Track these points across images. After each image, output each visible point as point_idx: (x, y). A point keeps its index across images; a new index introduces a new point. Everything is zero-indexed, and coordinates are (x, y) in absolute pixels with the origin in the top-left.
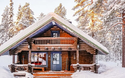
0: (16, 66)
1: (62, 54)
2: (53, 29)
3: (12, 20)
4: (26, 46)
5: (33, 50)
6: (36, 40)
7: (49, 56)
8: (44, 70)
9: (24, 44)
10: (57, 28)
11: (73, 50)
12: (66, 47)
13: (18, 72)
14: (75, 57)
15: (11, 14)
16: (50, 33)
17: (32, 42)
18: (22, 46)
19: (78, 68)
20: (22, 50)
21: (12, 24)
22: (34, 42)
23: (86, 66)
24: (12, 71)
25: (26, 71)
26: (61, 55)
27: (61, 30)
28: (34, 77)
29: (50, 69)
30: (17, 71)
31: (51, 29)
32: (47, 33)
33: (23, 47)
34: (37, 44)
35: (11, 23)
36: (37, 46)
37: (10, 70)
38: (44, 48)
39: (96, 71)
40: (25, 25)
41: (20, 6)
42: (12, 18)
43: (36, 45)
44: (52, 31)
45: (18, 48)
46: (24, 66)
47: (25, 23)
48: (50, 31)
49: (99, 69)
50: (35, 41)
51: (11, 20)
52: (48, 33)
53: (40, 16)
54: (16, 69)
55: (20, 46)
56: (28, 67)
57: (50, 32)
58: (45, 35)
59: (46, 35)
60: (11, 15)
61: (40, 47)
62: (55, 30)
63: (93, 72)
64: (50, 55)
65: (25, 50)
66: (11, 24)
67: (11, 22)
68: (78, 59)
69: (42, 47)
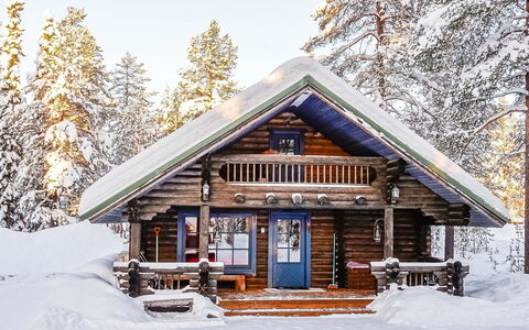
0: (147, 270)
1: (313, 221)
2: (281, 121)
3: (15, 79)
4: (190, 187)
5: (217, 204)
6: (232, 166)
7: (263, 230)
8: (243, 287)
9: (183, 181)
10: (293, 118)
11: (371, 205)
12: (346, 196)
13: (153, 293)
14: (378, 235)
15: (15, 51)
16: (267, 140)
17: (214, 170)
18: (173, 188)
19: (393, 276)
20: (173, 202)
21: (16, 95)
22: (223, 173)
23: (421, 268)
24: (130, 290)
25: (187, 291)
26: (309, 224)
27: (309, 128)
28: (226, 314)
29: (266, 283)
30: (149, 288)
31: (272, 124)
32: (253, 139)
33: (176, 190)
34: (231, 180)
35: (12, 88)
36: (233, 187)
37: (121, 286)
38: (260, 196)
39: (457, 287)
40: (80, 101)
41: (51, 21)
42: (14, 68)
43: (229, 183)
44: (276, 132)
45: (155, 195)
46: (179, 268)
47: (79, 91)
48: (268, 130)
49: (467, 282)
50: (225, 167)
51: (12, 76)
52: (259, 139)
53: (119, 68)
54: (145, 283)
55: (166, 187)
56: (201, 274)
57: (267, 133)
58: (247, 146)
59: (251, 146)
60: (15, 56)
61: (245, 190)
62: (288, 126)
63: (444, 290)
64: (267, 227)
65: (183, 203)
66: (12, 92)
67: (14, 83)
68: (389, 243)
69: (252, 191)
